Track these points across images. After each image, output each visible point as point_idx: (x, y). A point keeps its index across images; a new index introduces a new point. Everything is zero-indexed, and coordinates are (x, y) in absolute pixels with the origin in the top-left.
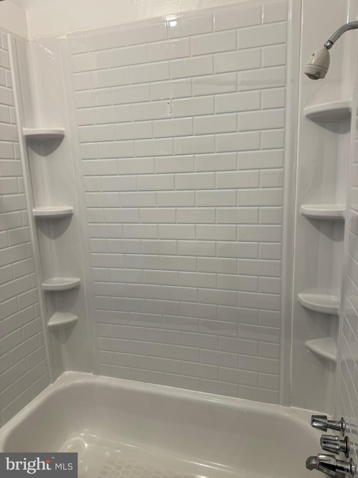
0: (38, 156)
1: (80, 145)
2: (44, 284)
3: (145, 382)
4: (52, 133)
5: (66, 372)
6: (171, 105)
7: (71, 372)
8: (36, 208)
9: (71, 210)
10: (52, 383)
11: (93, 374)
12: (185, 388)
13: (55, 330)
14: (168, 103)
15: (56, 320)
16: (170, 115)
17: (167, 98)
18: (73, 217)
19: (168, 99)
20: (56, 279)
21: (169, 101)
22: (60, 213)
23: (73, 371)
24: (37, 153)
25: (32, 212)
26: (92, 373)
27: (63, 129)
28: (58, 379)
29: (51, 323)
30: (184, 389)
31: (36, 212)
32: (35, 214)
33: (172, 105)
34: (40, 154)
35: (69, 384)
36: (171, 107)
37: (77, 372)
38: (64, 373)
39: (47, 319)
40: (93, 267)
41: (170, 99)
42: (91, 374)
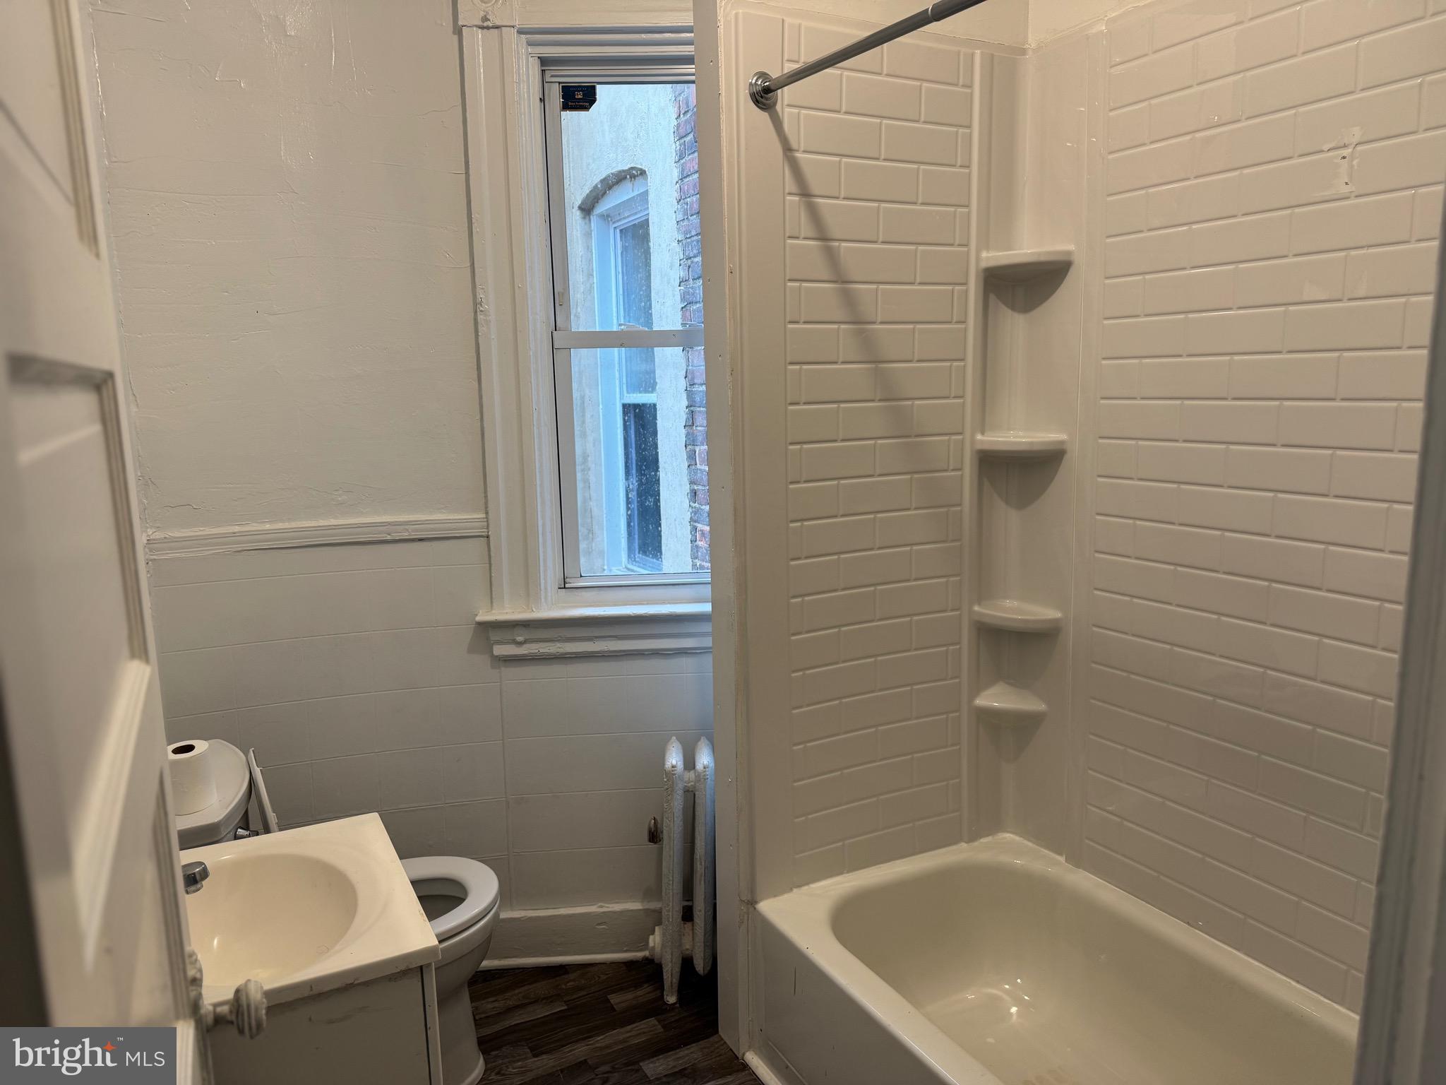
0: (1009, 312)
1: (1104, 284)
2: (976, 608)
3: (1188, 923)
4: (1043, 259)
5: (1007, 835)
6: (1352, 161)
7: (1017, 838)
8: (986, 434)
9: (1062, 442)
10: (966, 843)
11: (1066, 861)
12: (1298, 982)
13: (991, 721)
14: (1344, 158)
15: (996, 698)
16: (1345, 190)
17: (1342, 144)
18: (1067, 457)
19: (1345, 146)
20: (1008, 603)
21: (1346, 152)
22: (1036, 448)
23: (1022, 839)
24: (1008, 307)
25: (973, 441)
26: (1064, 856)
27: (1071, 247)
28: (982, 840)
29: (982, 701)
30: (1294, 983)
31: (982, 441)
32: (979, 447)
33: (1355, 162)
34: (1013, 308)
35: (1005, 859)
36: (1352, 167)
37: (1030, 844)
38: (999, 834)
39: (976, 691)
40: (1096, 589)
41: (1351, 144)
42: (1062, 859)
